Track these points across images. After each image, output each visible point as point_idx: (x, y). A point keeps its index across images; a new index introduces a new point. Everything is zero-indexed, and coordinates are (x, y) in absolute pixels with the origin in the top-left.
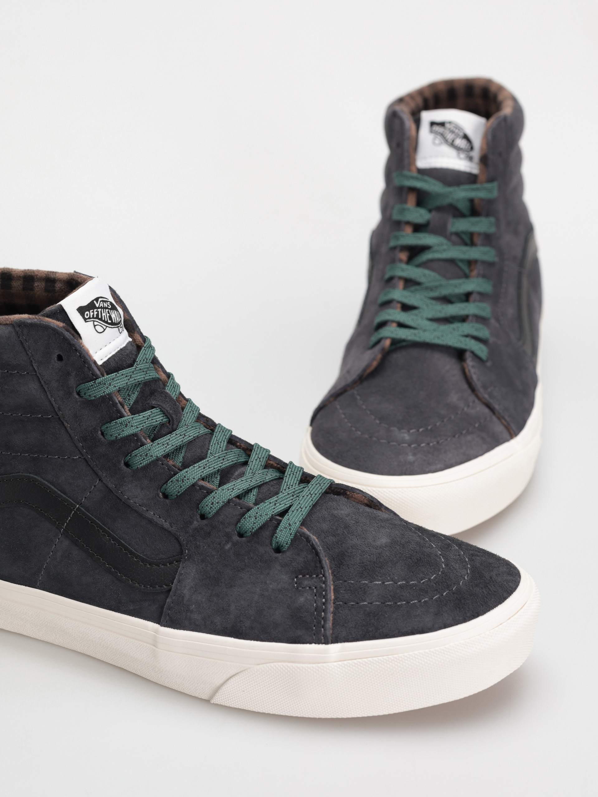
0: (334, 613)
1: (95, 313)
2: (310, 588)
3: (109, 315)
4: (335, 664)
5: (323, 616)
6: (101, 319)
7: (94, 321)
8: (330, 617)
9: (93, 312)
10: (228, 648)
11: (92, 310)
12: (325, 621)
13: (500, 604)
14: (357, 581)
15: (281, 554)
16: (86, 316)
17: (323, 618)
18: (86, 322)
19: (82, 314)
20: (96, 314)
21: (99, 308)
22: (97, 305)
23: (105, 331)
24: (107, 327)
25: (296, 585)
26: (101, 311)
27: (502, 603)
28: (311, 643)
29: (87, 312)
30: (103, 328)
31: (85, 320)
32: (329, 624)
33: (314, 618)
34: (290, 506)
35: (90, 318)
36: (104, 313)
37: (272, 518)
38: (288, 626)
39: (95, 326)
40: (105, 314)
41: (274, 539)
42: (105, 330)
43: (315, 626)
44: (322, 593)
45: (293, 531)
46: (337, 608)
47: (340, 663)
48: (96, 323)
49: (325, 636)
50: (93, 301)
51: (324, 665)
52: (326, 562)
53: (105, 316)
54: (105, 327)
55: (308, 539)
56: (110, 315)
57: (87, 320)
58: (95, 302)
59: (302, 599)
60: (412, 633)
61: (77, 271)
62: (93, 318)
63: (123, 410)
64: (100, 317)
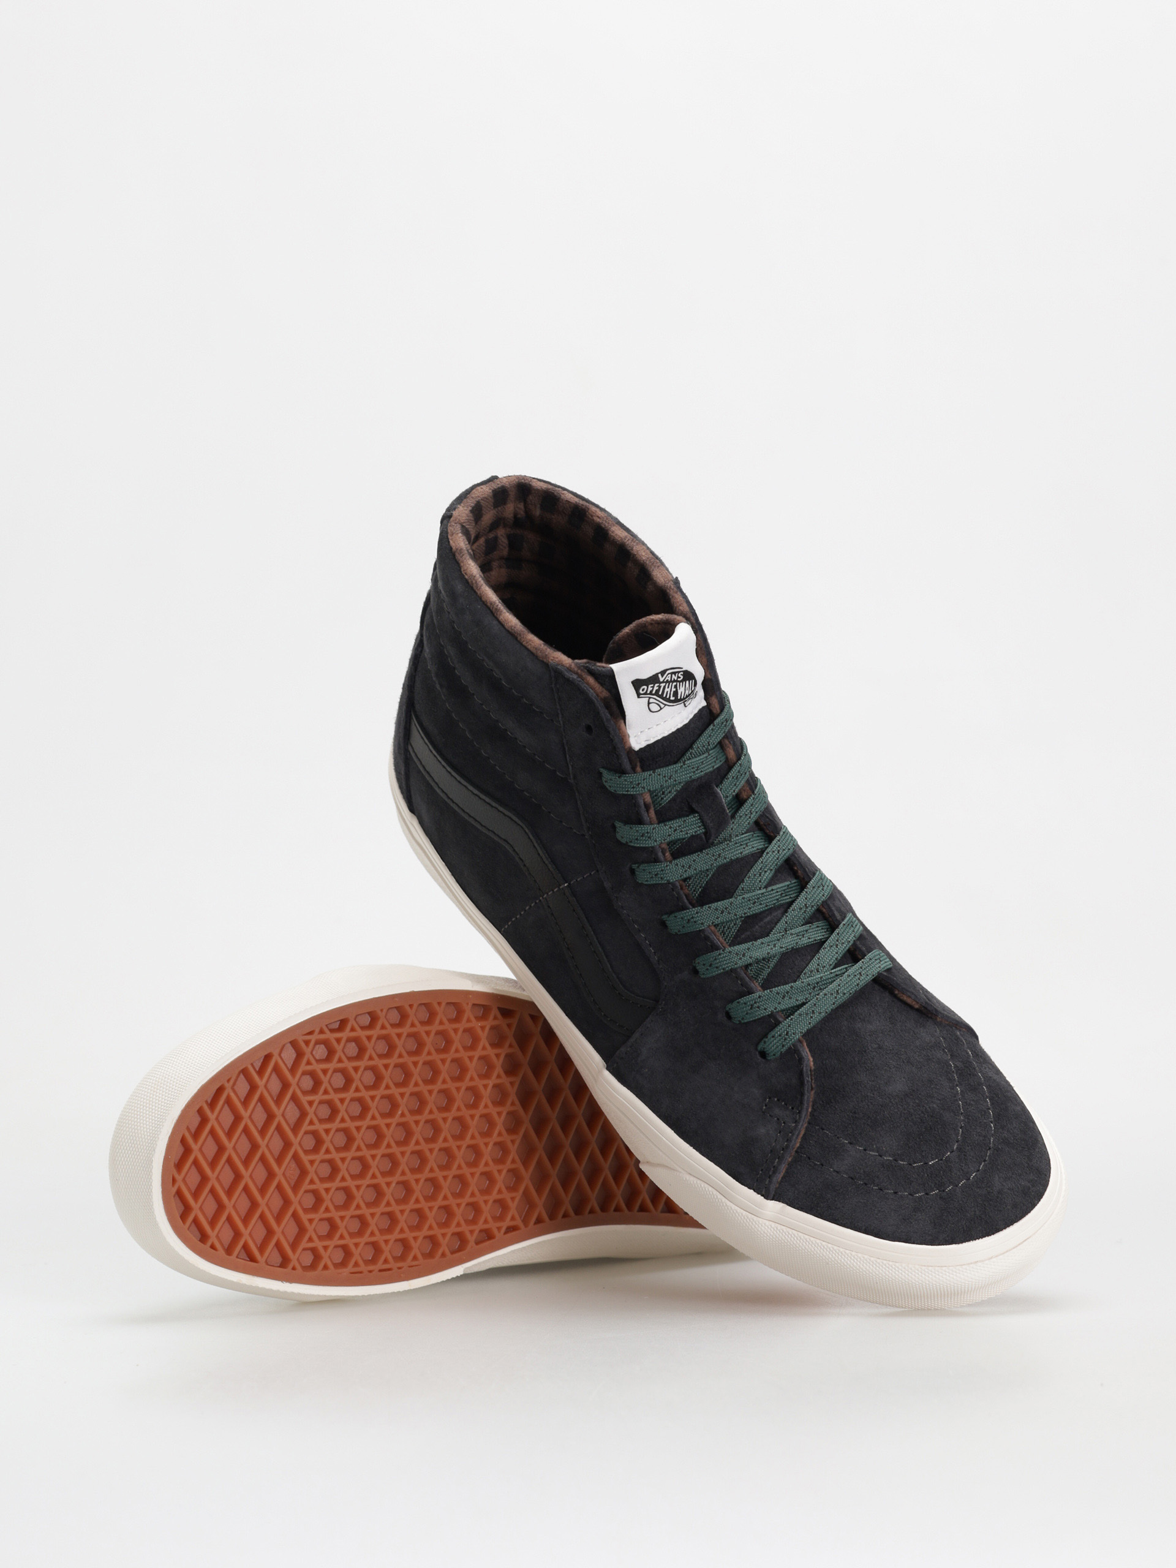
0: (790, 1165)
1: (656, 688)
2: (778, 1119)
3: (675, 690)
4: (767, 1223)
5: (774, 1165)
6: (661, 696)
7: (650, 698)
8: (783, 1168)
9: (653, 687)
10: (664, 1139)
11: (652, 685)
12: (774, 1172)
13: (988, 1236)
14: (836, 1136)
15: (763, 1060)
16: (641, 692)
17: (774, 1167)
18: (639, 697)
19: (637, 690)
20: (656, 690)
21: (663, 682)
22: (661, 679)
23: (661, 711)
24: (665, 705)
25: (764, 1107)
26: (664, 687)
27: (990, 1235)
28: (750, 1188)
29: (645, 687)
30: (660, 707)
31: (639, 695)
32: (779, 1176)
33: (765, 1160)
34: (804, 1004)
35: (646, 694)
36: (668, 687)
37: (772, 1015)
38: (734, 1155)
39: (649, 703)
40: (669, 690)
41: (762, 1043)
42: (661, 709)
43: (762, 1170)
44: (788, 1135)
45: (789, 1044)
46: (796, 1160)
47: (773, 1225)
48: (651, 700)
49: (767, 1189)
50: (657, 674)
51: (755, 1218)
52: (810, 1096)
53: (669, 693)
54: (662, 706)
55: (801, 1060)
56: (677, 690)
57: (641, 696)
58: (660, 675)
59: (762, 1131)
60: (866, 1231)
61: (679, 579)
62: (651, 693)
63: (646, 814)
64: (660, 693)
